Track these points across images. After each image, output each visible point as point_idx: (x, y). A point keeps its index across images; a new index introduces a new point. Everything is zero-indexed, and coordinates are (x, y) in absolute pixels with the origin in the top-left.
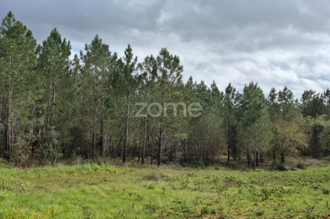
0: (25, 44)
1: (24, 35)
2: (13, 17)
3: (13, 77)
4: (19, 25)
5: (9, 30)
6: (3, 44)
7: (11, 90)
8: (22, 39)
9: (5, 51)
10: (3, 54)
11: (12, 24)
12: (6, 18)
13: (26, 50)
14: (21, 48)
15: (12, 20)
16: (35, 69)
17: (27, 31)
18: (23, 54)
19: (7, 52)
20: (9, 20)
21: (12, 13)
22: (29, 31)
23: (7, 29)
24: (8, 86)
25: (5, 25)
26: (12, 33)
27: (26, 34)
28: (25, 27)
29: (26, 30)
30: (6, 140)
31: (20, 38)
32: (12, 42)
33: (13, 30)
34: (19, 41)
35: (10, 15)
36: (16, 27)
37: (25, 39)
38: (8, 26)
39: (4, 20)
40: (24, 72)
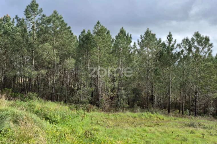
0: (107, 39)
1: (105, 34)
2: (100, 24)
3: (100, 58)
4: (103, 28)
5: (98, 31)
6: (95, 40)
7: (99, 66)
8: (105, 36)
9: (96, 44)
10: (95, 45)
11: (99, 28)
12: (96, 25)
13: (107, 42)
14: (104, 41)
15: (99, 25)
16: (111, 53)
17: (107, 31)
18: (105, 45)
19: (97, 44)
20: (98, 25)
21: (100, 22)
22: (108, 31)
23: (97, 31)
24: (98, 64)
25: (96, 29)
26: (99, 33)
27: (106, 33)
28: (106, 29)
29: (106, 30)
30: (97, 96)
31: (103, 35)
32: (99, 38)
33: (100, 31)
34: (103, 37)
35: (98, 23)
36: (101, 29)
37: (106, 35)
38: (97, 29)
39: (95, 26)
40: (106, 55)
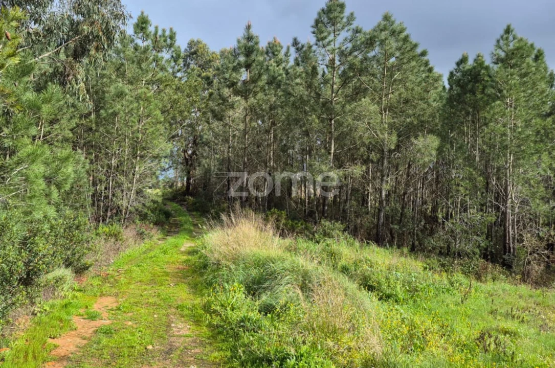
0: (535, 74)
1: (530, 60)
2: (513, 33)
3: (515, 131)
4: (522, 44)
5: (507, 55)
6: (497, 79)
7: (510, 154)
8: (529, 66)
9: (500, 91)
10: (497, 96)
11: (511, 46)
12: (502, 37)
13: (534, 83)
14: (525, 82)
15: (511, 38)
16: (549, 115)
17: (535, 52)
18: (530, 91)
19: (505, 92)
20: (507, 38)
21: (512, 27)
22: (539, 51)
23: (503, 55)
24: (506, 147)
25: (500, 48)
26: (511, 59)
27: (533, 57)
28: (532, 45)
29: (534, 49)
30: (505, 236)
31: (524, 65)
32: (512, 75)
33: (513, 54)
34: (523, 71)
35: (508, 31)
36: (518, 49)
37: (534, 64)
38: (506, 49)
39: (498, 41)
40: (534, 121)
